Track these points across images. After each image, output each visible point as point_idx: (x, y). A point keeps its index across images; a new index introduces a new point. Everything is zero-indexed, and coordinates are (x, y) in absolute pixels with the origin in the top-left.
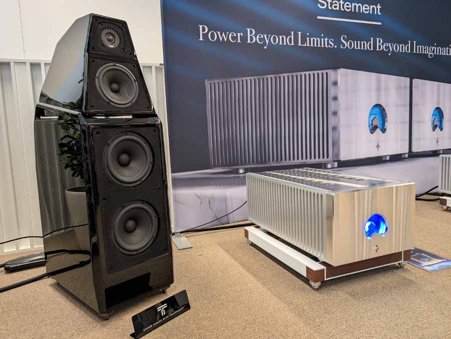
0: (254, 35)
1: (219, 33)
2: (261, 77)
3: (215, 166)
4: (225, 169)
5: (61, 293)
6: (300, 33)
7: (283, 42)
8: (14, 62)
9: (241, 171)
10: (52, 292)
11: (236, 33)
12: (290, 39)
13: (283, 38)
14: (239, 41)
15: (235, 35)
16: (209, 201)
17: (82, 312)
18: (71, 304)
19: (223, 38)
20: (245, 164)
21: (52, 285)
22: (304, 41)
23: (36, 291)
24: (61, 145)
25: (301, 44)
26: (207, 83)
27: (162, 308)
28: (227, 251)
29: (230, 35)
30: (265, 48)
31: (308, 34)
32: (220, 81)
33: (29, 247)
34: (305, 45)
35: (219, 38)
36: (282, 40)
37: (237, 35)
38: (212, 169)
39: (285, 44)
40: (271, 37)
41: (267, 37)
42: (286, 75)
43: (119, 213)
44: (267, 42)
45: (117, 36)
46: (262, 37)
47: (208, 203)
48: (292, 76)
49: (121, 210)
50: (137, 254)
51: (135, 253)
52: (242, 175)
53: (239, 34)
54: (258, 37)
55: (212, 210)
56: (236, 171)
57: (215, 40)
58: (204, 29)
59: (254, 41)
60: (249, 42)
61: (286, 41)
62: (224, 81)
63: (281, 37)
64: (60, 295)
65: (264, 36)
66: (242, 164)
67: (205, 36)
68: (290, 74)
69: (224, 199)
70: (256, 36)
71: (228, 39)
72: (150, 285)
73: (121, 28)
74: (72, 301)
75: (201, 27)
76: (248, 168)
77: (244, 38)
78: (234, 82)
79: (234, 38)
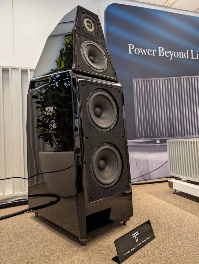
0: (163, 51)
1: (141, 49)
2: (168, 78)
3: (140, 138)
4: (146, 139)
5: (40, 223)
6: (192, 51)
7: (182, 56)
8: (12, 69)
9: (158, 142)
10: (34, 222)
11: (152, 50)
12: (186, 54)
13: (181, 54)
14: (154, 55)
15: (151, 51)
16: (136, 163)
17: (61, 238)
18: (51, 231)
19: (144, 53)
20: (160, 136)
21: (32, 218)
22: (195, 56)
23: (20, 221)
24: (39, 121)
25: (193, 58)
26: (134, 81)
27: (135, 235)
28: (157, 197)
29: (148, 51)
30: (171, 59)
31: (197, 52)
32: (142, 80)
33: (12, 193)
34: (196, 58)
35: (141, 53)
36: (181, 55)
37: (152, 51)
38: (138, 139)
39: (183, 57)
40: (174, 53)
41: (172, 53)
42: (184, 77)
43: (96, 151)
44: (172, 56)
45: (93, 24)
46: (168, 52)
47: (136, 164)
48: (189, 78)
49: (97, 149)
50: (108, 188)
51: (107, 186)
52: (158, 145)
53: (154, 51)
54: (166, 52)
55: (138, 169)
56: (155, 142)
57: (139, 53)
58: (132, 47)
59: (163, 55)
60: (160, 55)
61: (184, 56)
62: (145, 80)
63: (180, 53)
64: (40, 224)
65: (169, 52)
66: (158, 137)
67: (133, 51)
68: (187, 77)
69: (147, 162)
70: (164, 51)
71: (147, 53)
72: (110, 219)
73: (96, 20)
74: (50, 230)
75: (130, 45)
76: (162, 140)
77: (157, 53)
78: (152, 81)
79: (150, 53)
